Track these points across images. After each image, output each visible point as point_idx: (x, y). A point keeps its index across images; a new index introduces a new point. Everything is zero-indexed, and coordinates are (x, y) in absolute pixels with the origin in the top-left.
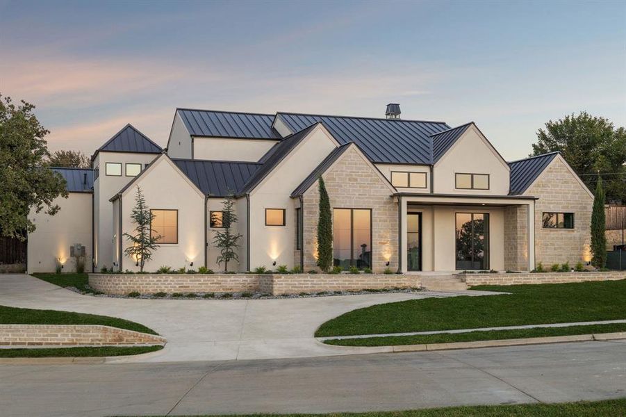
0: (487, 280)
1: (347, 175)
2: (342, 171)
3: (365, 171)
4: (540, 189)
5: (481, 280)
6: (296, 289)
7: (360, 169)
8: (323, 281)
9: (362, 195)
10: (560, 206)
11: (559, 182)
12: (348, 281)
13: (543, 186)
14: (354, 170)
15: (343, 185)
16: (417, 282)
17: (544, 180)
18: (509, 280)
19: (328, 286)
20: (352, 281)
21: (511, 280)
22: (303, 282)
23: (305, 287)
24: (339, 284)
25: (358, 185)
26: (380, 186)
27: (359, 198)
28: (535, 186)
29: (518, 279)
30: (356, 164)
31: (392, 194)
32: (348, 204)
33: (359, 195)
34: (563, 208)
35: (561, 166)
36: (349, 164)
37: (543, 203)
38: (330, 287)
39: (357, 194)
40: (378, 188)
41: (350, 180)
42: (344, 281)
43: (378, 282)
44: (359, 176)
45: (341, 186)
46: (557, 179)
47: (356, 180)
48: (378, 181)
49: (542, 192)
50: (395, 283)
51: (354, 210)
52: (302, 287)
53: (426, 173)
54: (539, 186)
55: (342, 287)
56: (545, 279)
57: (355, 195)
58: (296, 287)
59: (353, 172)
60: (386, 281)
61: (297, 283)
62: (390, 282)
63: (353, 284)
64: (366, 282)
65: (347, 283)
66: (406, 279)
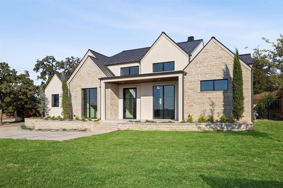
0: (130, 127)
1: (87, 72)
2: (85, 71)
3: (94, 69)
4: (198, 65)
5: (126, 126)
7: (92, 68)
8: (52, 124)
10: (215, 75)
11: (214, 58)
12: (61, 124)
13: (201, 63)
14: (89, 70)
15: (85, 77)
18: (145, 127)
20: (63, 124)
21: (147, 127)
22: (45, 124)
25: (91, 77)
27: (91, 83)
29: (152, 127)
30: (90, 66)
32: (87, 86)
33: (92, 81)
34: (217, 76)
35: (216, 47)
36: (87, 67)
37: (201, 74)
39: (91, 81)
42: (60, 124)
43: (74, 126)
44: (92, 72)
45: (84, 78)
46: (212, 57)
47: (90, 74)
48: (100, 74)
49: (200, 67)
51: (90, 89)
52: (44, 126)
53: (139, 66)
54: (197, 63)
55: (59, 127)
56: (172, 127)
57: (90, 81)
58: (43, 126)
59: (89, 71)
60: (77, 125)
61: (43, 124)
62: (79, 126)
63: (63, 126)
64: (68, 125)
65: (61, 125)
66: (86, 124)
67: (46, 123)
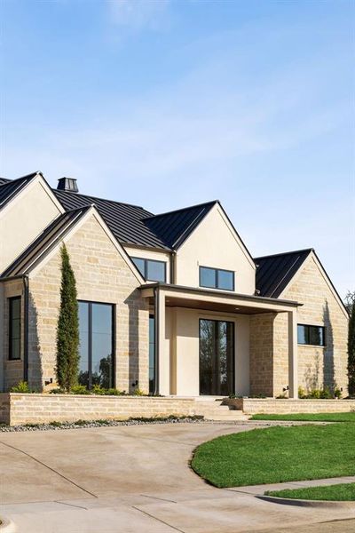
1: (85, 253)
3: (107, 249)
4: (295, 294)
6: (41, 417)
7: (101, 245)
9: (103, 283)
10: (314, 317)
11: (313, 287)
14: (94, 247)
15: (81, 266)
16: (190, 409)
17: (298, 284)
19: (82, 412)
20: (114, 405)
22: (50, 406)
23: (54, 414)
24: (97, 409)
25: (99, 269)
26: (125, 273)
28: (290, 290)
30: (97, 238)
31: (139, 286)
33: (100, 282)
34: (316, 320)
35: (315, 267)
36: (88, 236)
38: (87, 414)
39: (98, 281)
40: (123, 274)
41: (89, 259)
44: (100, 255)
46: (311, 284)
47: (96, 261)
50: (165, 409)
51: (93, 305)
53: (165, 263)
55: (102, 414)
57: (95, 282)
58: (42, 414)
59: (93, 249)
60: (154, 406)
61: (42, 407)
62: (159, 408)
63: (115, 410)
64: (130, 408)
65: (107, 408)
66: (177, 404)
67: (53, 404)
